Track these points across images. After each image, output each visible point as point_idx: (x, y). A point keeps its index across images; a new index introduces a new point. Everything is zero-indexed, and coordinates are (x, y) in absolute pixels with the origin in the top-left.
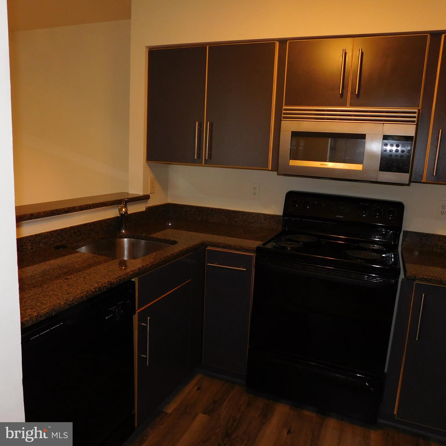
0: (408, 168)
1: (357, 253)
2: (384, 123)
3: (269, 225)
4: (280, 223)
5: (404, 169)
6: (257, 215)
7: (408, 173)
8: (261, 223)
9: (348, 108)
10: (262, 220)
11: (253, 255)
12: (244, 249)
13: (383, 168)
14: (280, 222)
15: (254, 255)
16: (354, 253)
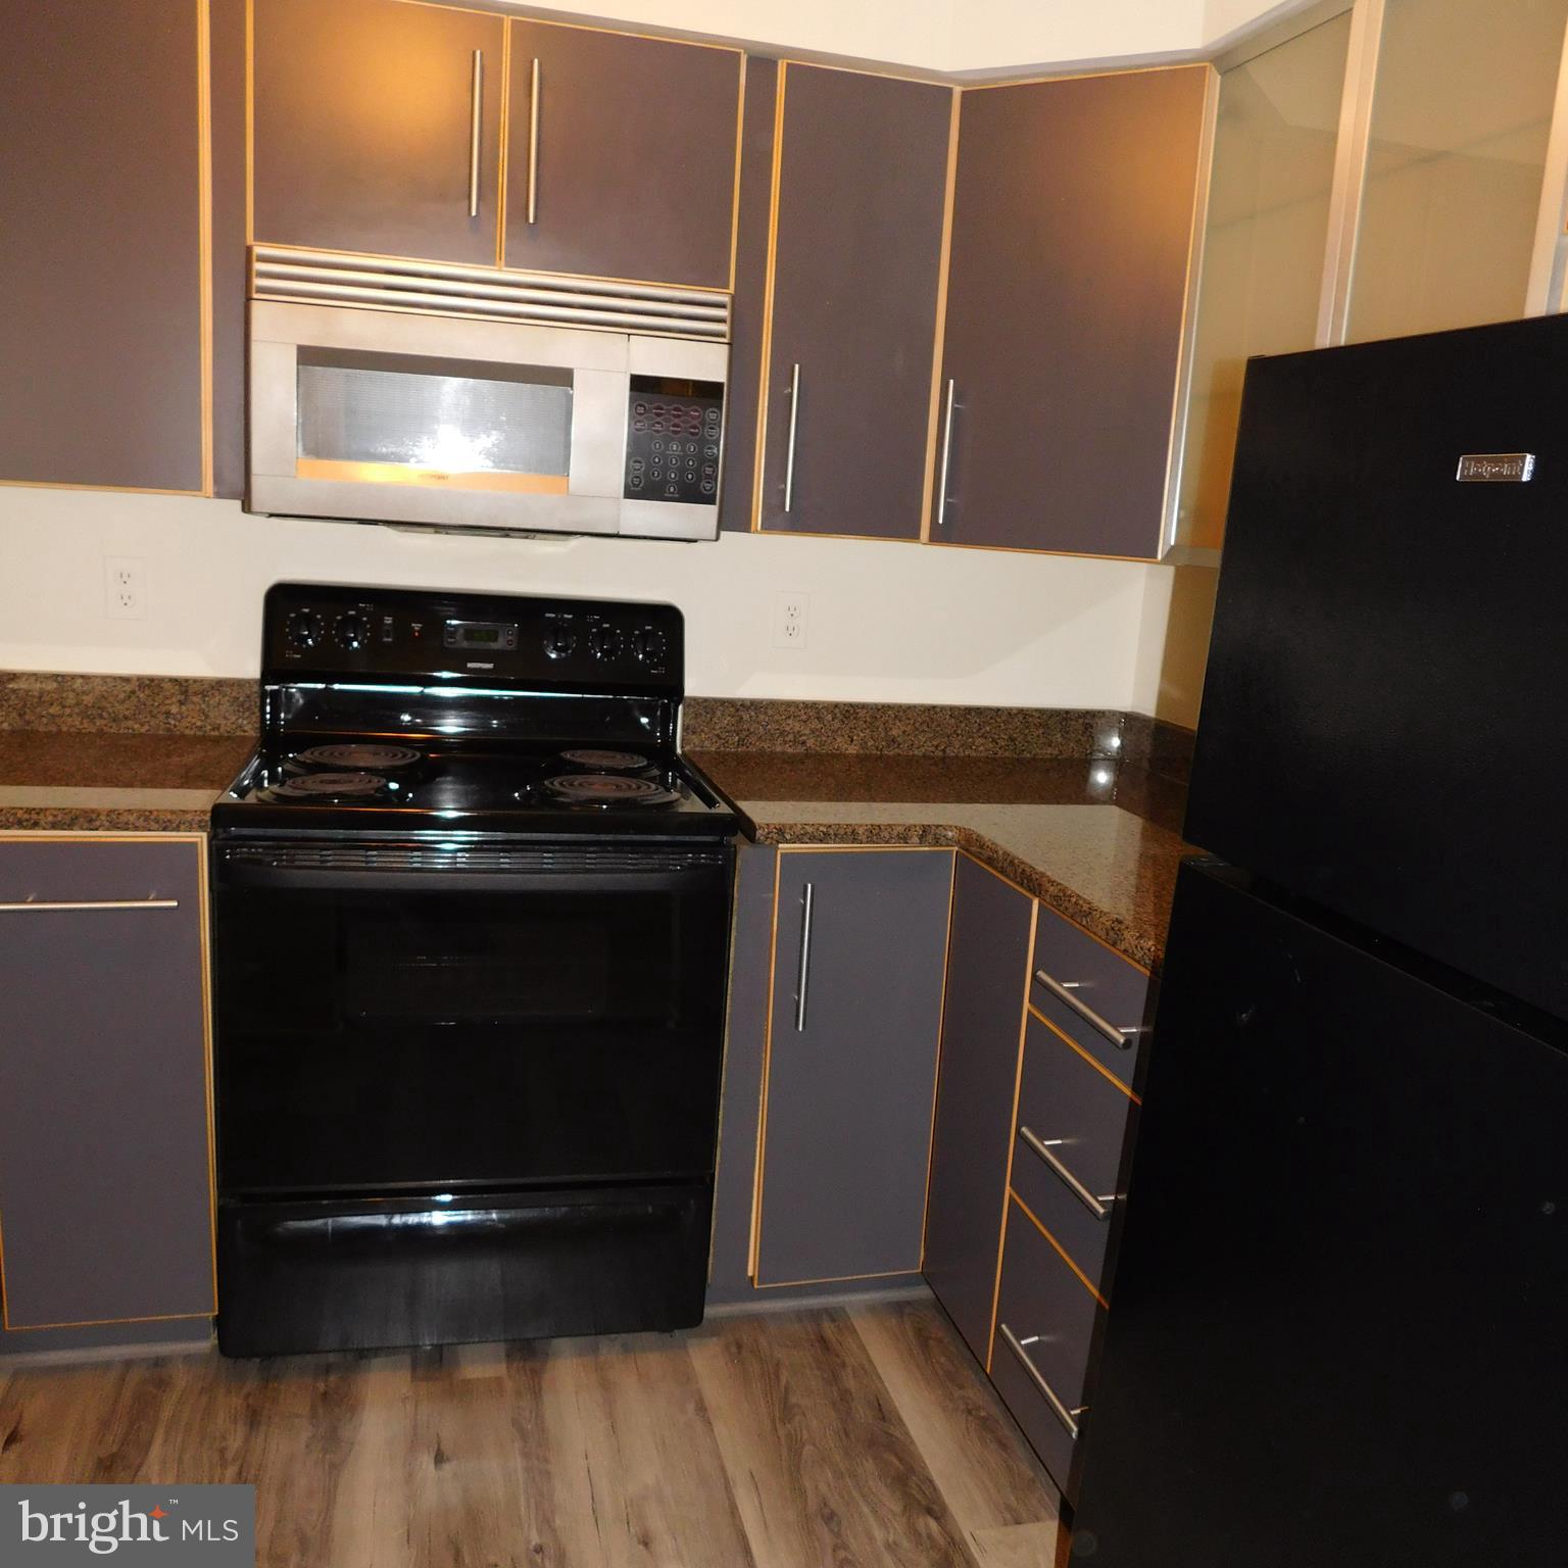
0: (711, 488)
1: (580, 785)
2: (629, 335)
3: (202, 721)
4: (249, 709)
5: (703, 490)
6: (148, 682)
7: (714, 504)
8: (168, 713)
9: (500, 270)
10: (167, 702)
11: (199, 840)
12: (157, 822)
13: (637, 489)
14: (247, 705)
15: (201, 837)
16: (572, 785)
